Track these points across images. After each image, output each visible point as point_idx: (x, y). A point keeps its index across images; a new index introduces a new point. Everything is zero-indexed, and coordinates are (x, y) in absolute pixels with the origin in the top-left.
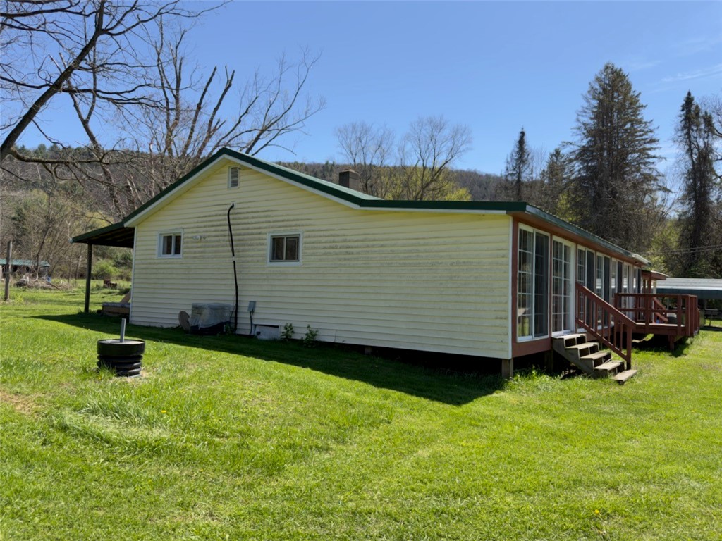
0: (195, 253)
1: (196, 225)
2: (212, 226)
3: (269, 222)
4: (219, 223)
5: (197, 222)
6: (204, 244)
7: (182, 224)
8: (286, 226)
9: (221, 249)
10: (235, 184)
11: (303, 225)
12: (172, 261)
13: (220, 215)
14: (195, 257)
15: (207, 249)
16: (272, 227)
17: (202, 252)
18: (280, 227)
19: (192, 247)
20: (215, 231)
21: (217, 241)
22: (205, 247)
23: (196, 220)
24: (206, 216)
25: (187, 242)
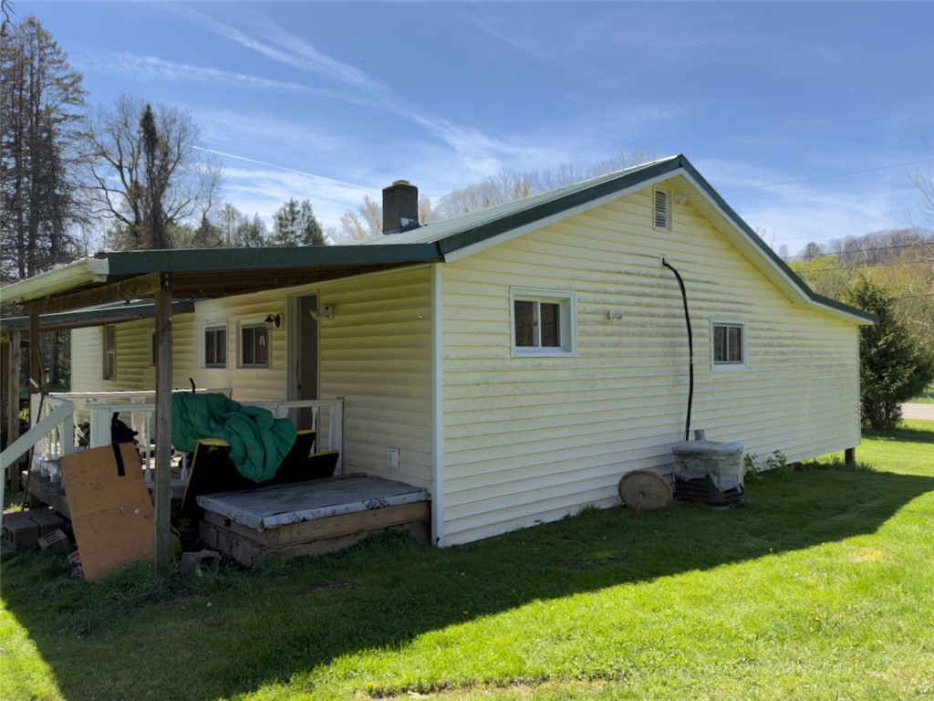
0: (603, 345)
1: (602, 287)
2: (632, 294)
3: (711, 300)
4: (642, 290)
5: (605, 282)
6: (617, 328)
7: (573, 279)
8: (729, 311)
9: (646, 339)
10: (660, 222)
11: (745, 312)
12: (551, 362)
13: (645, 275)
14: (602, 355)
15: (624, 339)
16: (715, 310)
17: (616, 346)
18: (723, 310)
19: (596, 334)
20: (637, 304)
21: (642, 325)
22: (620, 334)
23: (603, 277)
24: (620, 273)
25: (585, 322)
